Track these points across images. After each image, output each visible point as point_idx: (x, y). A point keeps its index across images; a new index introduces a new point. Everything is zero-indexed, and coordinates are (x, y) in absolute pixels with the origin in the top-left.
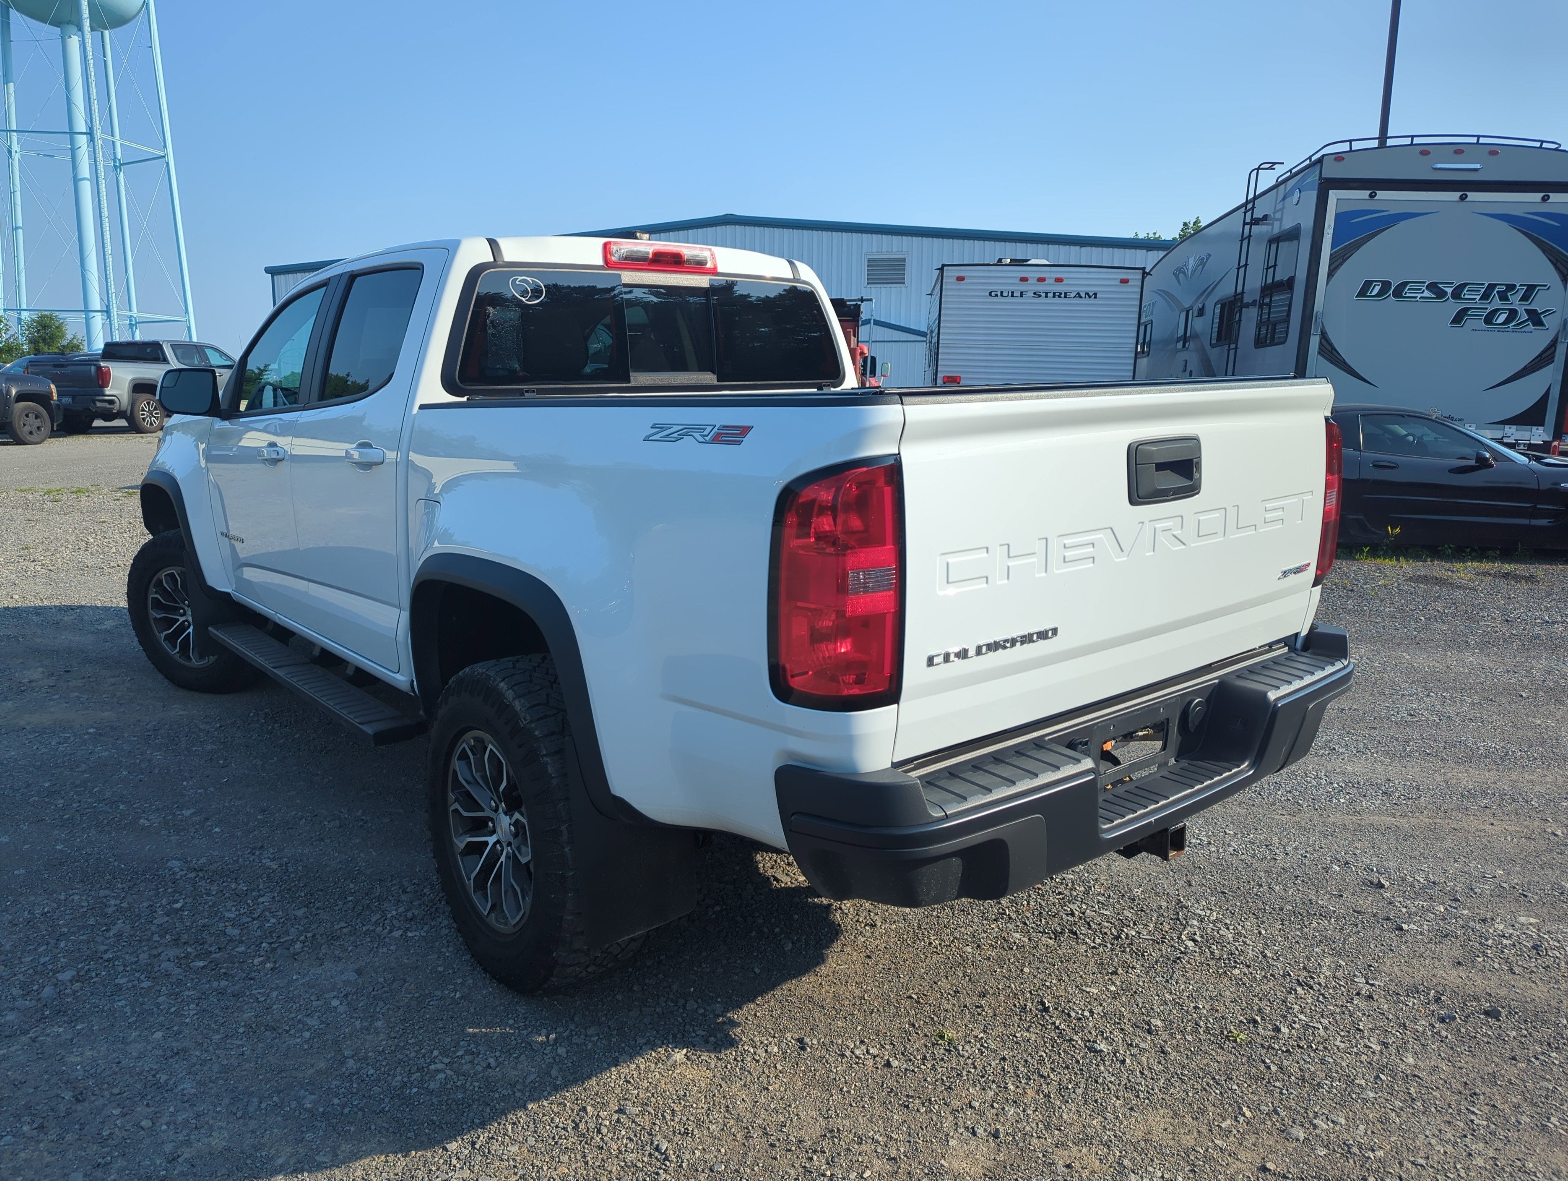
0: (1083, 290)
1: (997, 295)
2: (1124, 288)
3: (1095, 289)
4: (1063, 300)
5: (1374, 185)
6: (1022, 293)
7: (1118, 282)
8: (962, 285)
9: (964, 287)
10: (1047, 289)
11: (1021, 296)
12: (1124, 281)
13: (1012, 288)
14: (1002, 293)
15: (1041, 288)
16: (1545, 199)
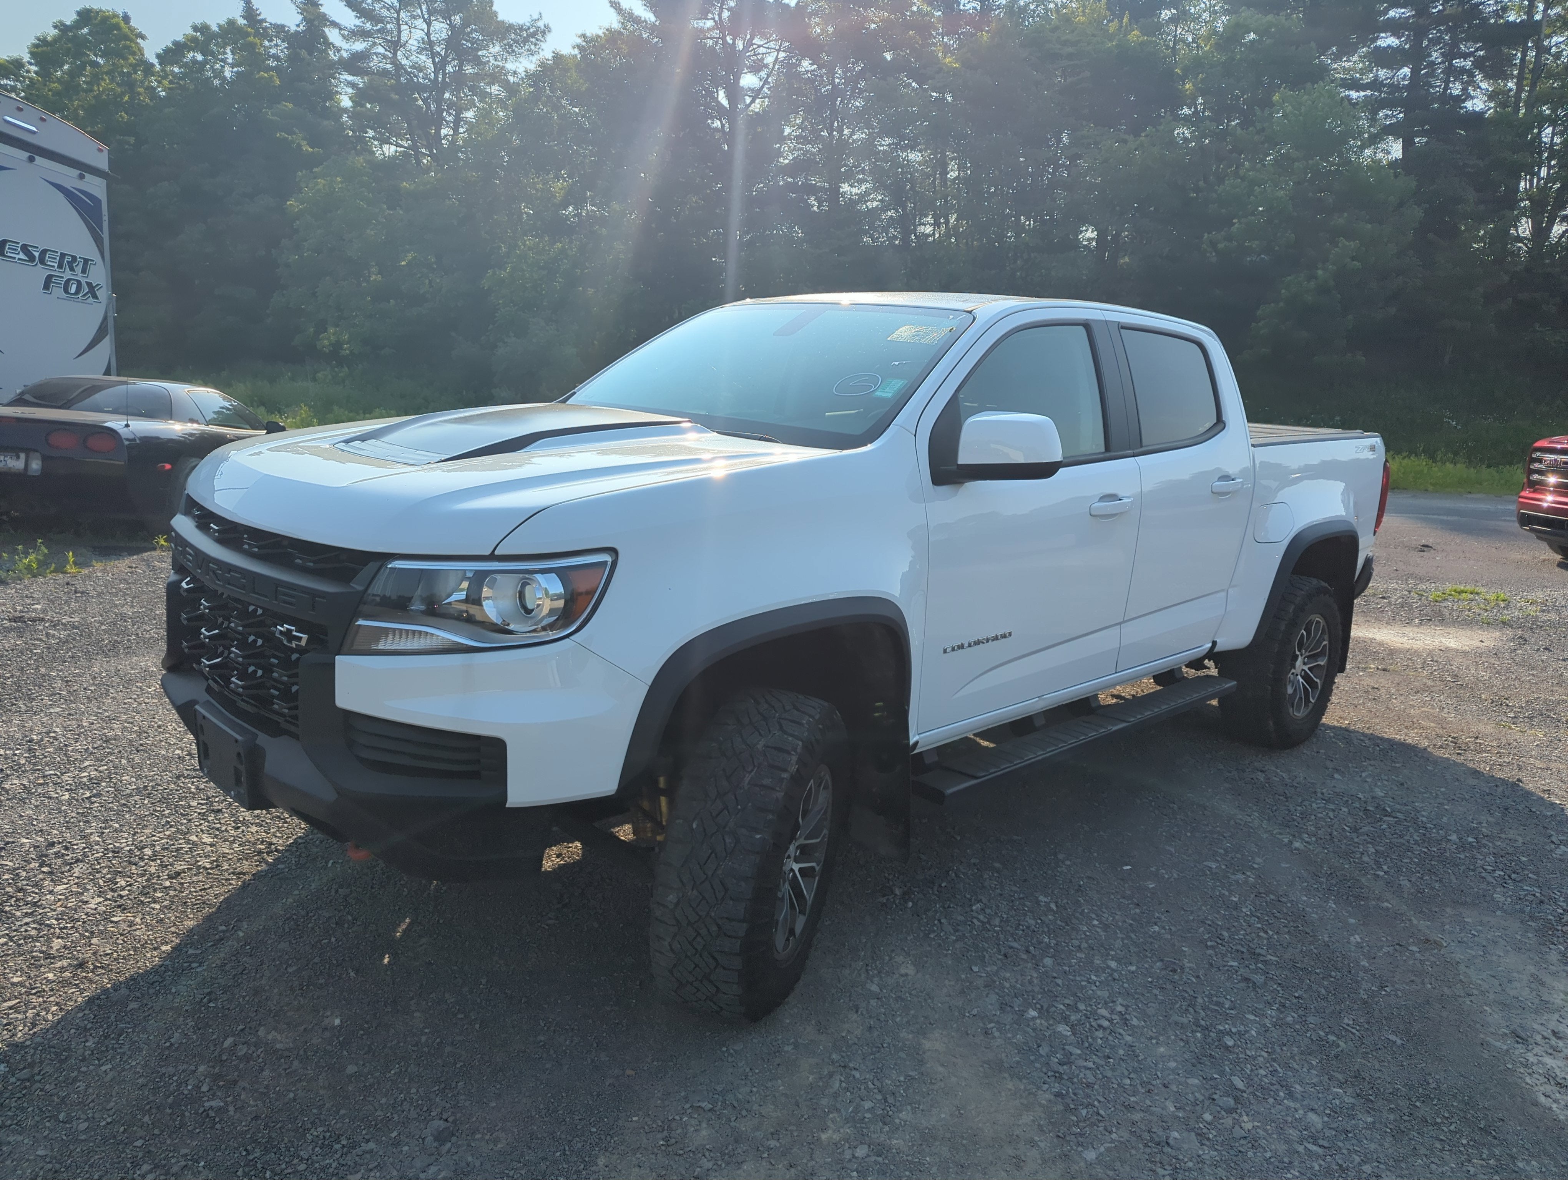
16: (81, 177)
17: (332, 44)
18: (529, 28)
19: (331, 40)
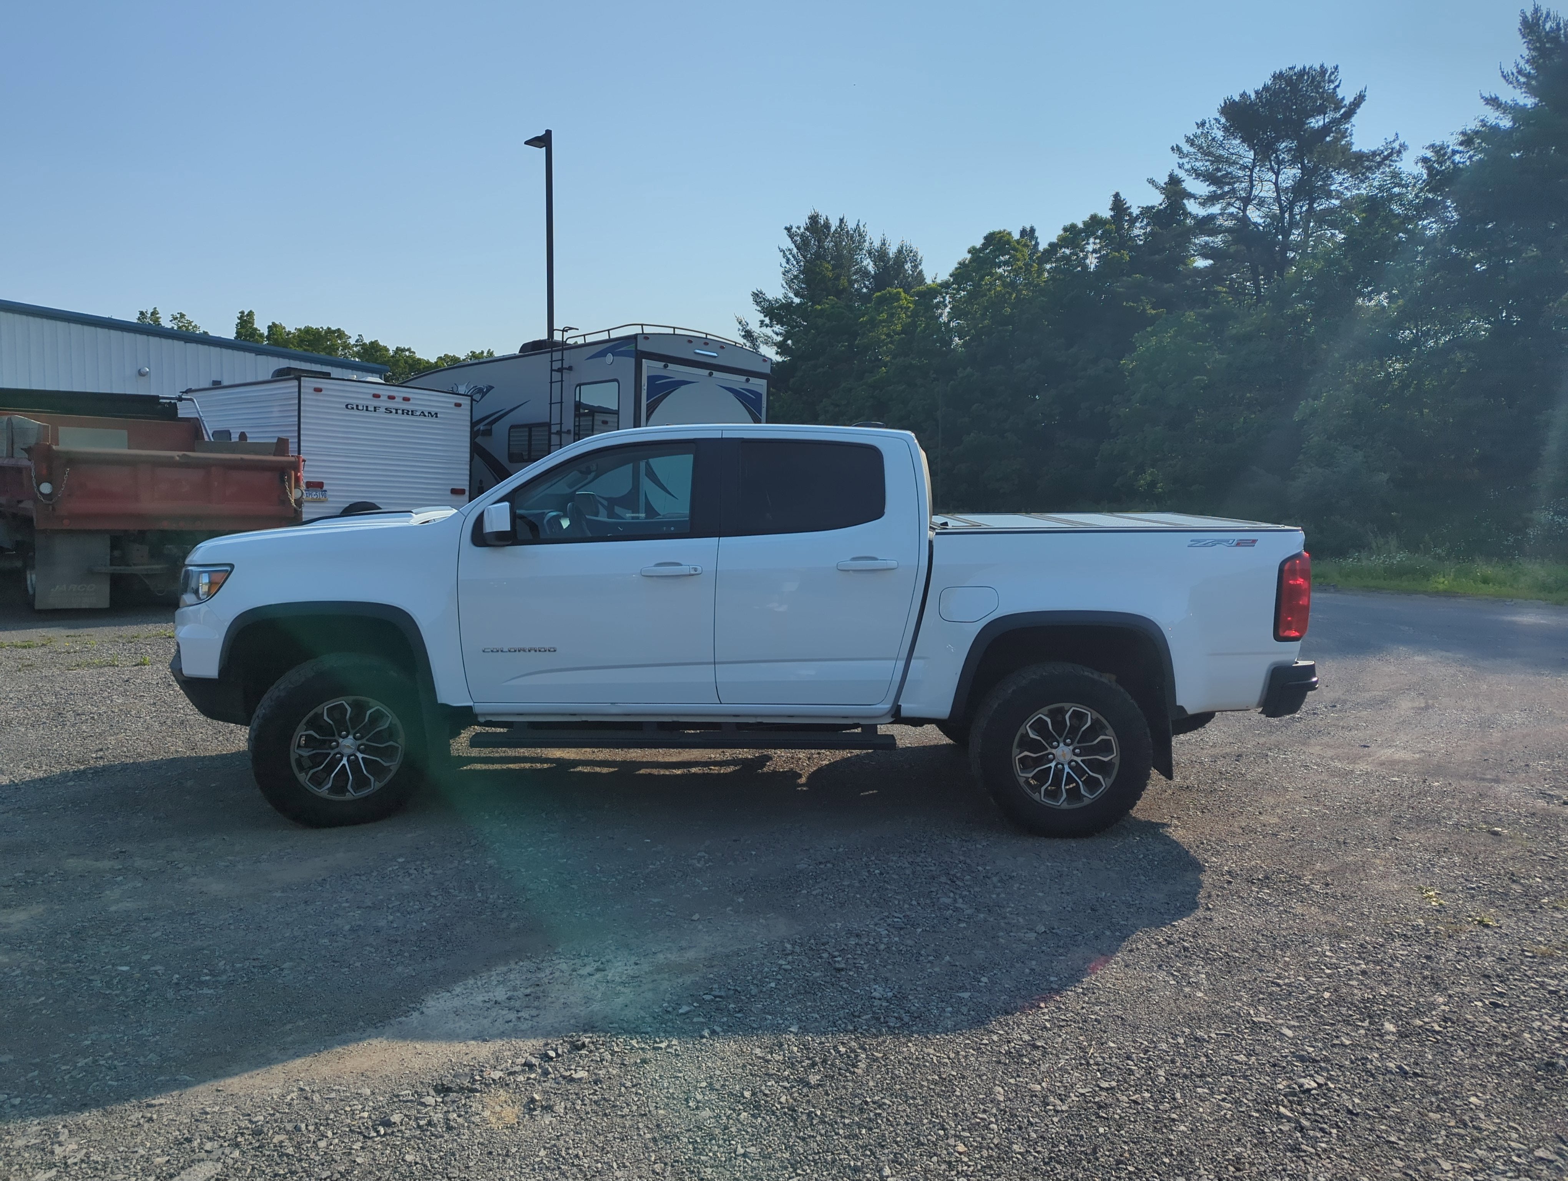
0: (426, 410)
1: (353, 408)
2: (458, 410)
3: (436, 410)
4: (410, 417)
5: (667, 359)
6: (375, 408)
7: (453, 406)
8: (319, 396)
9: (322, 398)
10: (396, 406)
11: (375, 411)
12: (458, 405)
13: (366, 403)
14: (357, 406)
15: (391, 405)
16: (748, 380)
17: (1190, 213)
18: (1382, 152)
19: (1189, 210)
